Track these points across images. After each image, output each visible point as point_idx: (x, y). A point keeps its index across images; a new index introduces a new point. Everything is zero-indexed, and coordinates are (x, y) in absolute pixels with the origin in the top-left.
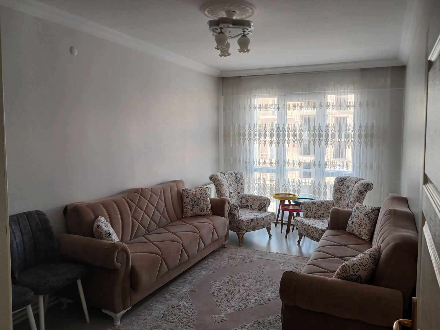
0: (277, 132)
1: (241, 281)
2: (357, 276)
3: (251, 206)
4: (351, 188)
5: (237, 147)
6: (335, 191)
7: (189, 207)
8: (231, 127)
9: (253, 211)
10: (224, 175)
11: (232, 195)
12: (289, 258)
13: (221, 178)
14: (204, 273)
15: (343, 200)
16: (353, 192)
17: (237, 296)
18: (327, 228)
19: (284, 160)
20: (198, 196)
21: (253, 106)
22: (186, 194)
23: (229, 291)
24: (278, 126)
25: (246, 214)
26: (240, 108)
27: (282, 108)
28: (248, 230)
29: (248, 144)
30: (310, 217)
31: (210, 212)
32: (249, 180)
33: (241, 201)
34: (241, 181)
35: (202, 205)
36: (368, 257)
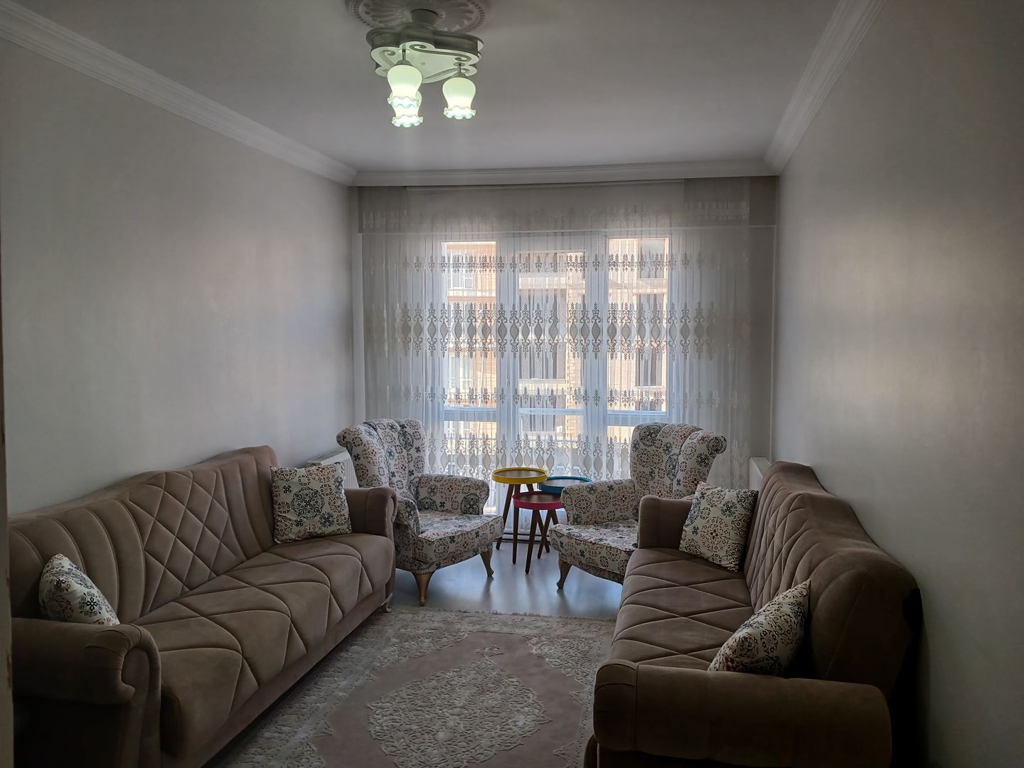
0: (499, 324)
1: (443, 696)
2: (772, 659)
3: (442, 504)
4: (675, 450)
5: (401, 359)
6: (636, 458)
7: (292, 516)
8: (385, 311)
9: (449, 514)
10: (375, 429)
11: (394, 480)
12: (545, 623)
13: (368, 438)
14: (343, 684)
15: (657, 478)
16: (681, 459)
17: (441, 735)
18: (635, 545)
19: (516, 390)
20: (316, 486)
21: (439, 261)
22: (282, 484)
23: (418, 724)
24: (502, 308)
25: (435, 525)
26: (406, 264)
27: (508, 266)
28: (442, 563)
29: (428, 352)
30: (587, 523)
31: (346, 527)
32: (433, 441)
33: (417, 493)
34: (416, 444)
35: (326, 509)
36: (789, 611)
